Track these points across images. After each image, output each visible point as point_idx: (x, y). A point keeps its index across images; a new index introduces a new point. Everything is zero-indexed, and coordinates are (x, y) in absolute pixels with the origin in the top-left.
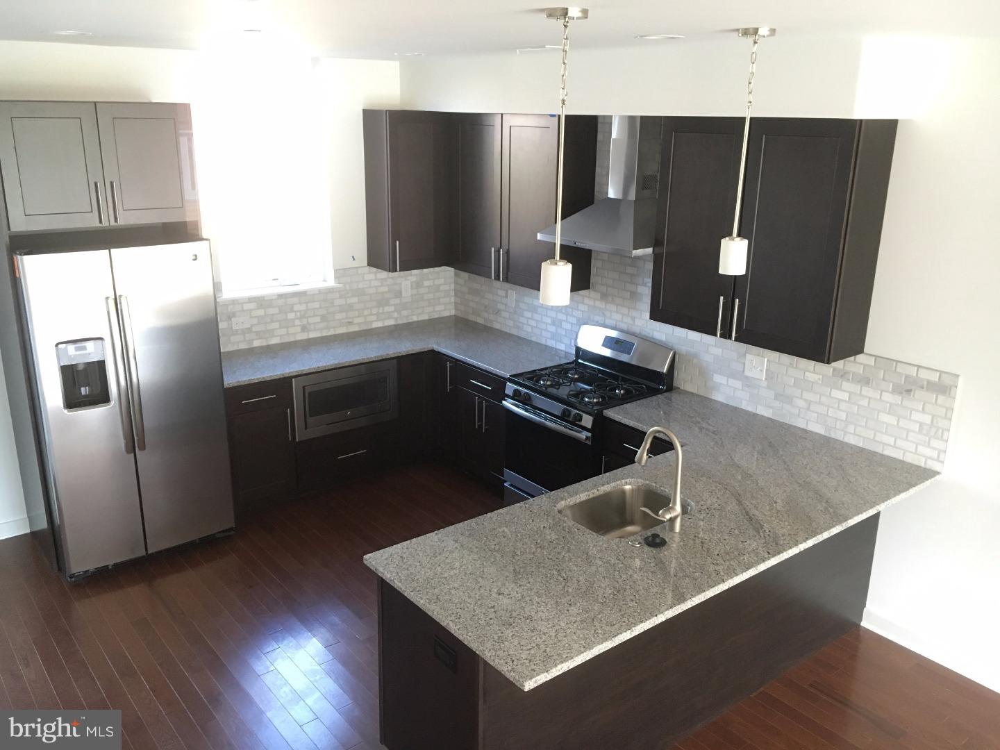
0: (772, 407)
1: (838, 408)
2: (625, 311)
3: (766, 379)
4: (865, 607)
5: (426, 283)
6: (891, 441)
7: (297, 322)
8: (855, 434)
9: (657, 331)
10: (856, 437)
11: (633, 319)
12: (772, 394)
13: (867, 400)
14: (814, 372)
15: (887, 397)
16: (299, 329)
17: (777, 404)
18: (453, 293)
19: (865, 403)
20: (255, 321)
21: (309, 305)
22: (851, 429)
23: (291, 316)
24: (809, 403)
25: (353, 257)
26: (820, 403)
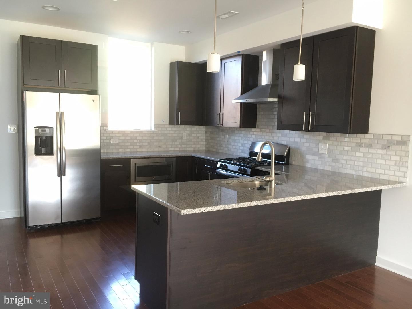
0: (330, 166)
1: (359, 161)
2: (270, 134)
3: (328, 153)
4: (377, 255)
5: (193, 135)
6: (382, 171)
7: (138, 144)
8: (367, 171)
9: (283, 141)
10: (368, 173)
11: (273, 137)
12: (330, 160)
13: (371, 155)
14: (348, 146)
15: (380, 151)
16: (138, 147)
17: (333, 164)
18: (204, 140)
19: (370, 156)
20: (121, 141)
21: (143, 137)
22: (365, 169)
23: (136, 141)
24: (347, 160)
25: (163, 120)
26: (351, 160)
